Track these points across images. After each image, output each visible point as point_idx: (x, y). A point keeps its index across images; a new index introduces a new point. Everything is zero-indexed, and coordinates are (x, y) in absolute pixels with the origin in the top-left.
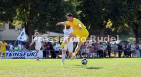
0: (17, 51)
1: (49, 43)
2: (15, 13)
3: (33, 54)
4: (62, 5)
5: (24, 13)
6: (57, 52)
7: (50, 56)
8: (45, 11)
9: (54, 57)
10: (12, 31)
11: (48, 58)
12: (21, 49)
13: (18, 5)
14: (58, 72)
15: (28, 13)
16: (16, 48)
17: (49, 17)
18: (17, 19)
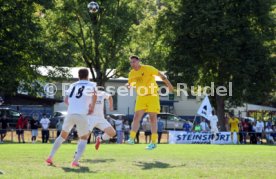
0: (199, 131)
1: (247, 121)
2: (197, 75)
3: (222, 137)
4: (267, 63)
5: (210, 75)
6: (260, 135)
7: (248, 141)
8: (242, 72)
9: (254, 141)
10: (192, 102)
11: (246, 143)
12: (204, 129)
13: (201, 62)
14: (262, 165)
15: (217, 75)
16: (197, 128)
17: (247, 81)
18: (199, 84)
